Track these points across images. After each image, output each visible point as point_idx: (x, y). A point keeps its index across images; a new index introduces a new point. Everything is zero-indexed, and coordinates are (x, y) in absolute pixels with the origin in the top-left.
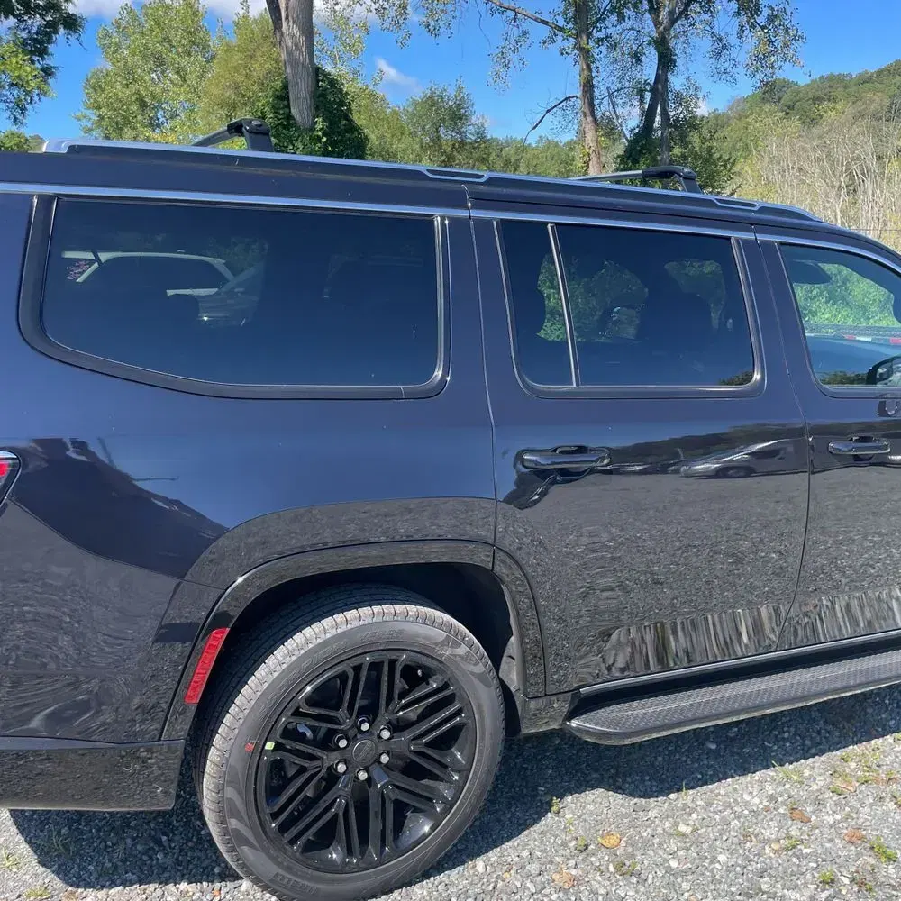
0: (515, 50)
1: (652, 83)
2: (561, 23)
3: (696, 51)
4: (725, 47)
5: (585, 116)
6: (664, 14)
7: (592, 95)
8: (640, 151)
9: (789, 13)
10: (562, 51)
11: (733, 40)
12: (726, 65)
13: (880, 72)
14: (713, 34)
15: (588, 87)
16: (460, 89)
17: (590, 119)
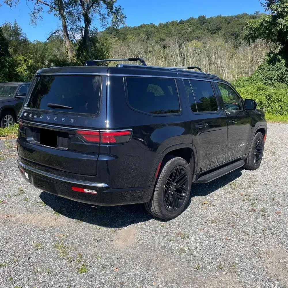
0: (38, 13)
1: (84, 27)
2: (54, 6)
3: (95, 18)
4: (104, 18)
5: (65, 37)
6: (86, 6)
7: (67, 30)
8: (83, 49)
9: (121, 9)
10: (55, 15)
11: (106, 16)
12: (105, 23)
13: (139, 27)
14: (100, 14)
15: (65, 27)
16: (15, 24)
17: (67, 38)
